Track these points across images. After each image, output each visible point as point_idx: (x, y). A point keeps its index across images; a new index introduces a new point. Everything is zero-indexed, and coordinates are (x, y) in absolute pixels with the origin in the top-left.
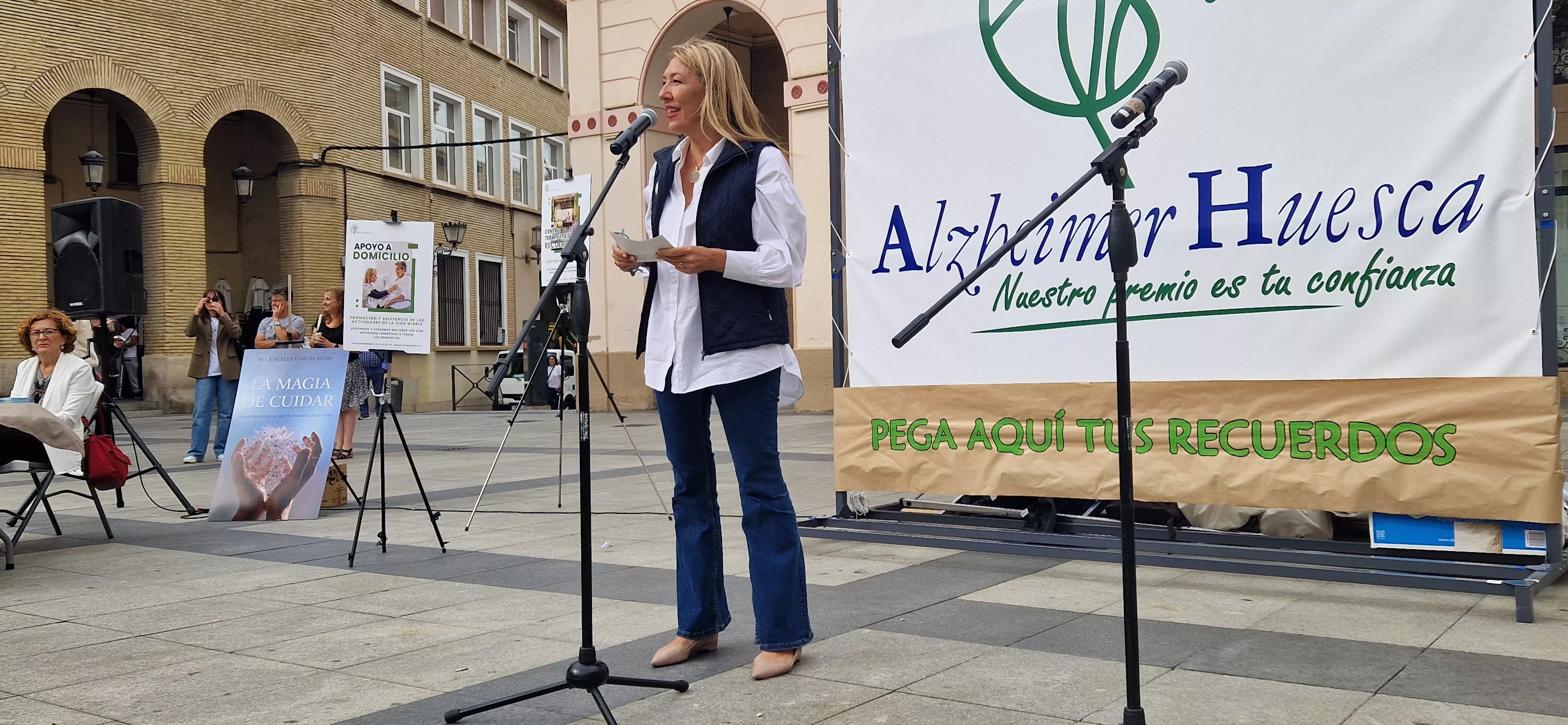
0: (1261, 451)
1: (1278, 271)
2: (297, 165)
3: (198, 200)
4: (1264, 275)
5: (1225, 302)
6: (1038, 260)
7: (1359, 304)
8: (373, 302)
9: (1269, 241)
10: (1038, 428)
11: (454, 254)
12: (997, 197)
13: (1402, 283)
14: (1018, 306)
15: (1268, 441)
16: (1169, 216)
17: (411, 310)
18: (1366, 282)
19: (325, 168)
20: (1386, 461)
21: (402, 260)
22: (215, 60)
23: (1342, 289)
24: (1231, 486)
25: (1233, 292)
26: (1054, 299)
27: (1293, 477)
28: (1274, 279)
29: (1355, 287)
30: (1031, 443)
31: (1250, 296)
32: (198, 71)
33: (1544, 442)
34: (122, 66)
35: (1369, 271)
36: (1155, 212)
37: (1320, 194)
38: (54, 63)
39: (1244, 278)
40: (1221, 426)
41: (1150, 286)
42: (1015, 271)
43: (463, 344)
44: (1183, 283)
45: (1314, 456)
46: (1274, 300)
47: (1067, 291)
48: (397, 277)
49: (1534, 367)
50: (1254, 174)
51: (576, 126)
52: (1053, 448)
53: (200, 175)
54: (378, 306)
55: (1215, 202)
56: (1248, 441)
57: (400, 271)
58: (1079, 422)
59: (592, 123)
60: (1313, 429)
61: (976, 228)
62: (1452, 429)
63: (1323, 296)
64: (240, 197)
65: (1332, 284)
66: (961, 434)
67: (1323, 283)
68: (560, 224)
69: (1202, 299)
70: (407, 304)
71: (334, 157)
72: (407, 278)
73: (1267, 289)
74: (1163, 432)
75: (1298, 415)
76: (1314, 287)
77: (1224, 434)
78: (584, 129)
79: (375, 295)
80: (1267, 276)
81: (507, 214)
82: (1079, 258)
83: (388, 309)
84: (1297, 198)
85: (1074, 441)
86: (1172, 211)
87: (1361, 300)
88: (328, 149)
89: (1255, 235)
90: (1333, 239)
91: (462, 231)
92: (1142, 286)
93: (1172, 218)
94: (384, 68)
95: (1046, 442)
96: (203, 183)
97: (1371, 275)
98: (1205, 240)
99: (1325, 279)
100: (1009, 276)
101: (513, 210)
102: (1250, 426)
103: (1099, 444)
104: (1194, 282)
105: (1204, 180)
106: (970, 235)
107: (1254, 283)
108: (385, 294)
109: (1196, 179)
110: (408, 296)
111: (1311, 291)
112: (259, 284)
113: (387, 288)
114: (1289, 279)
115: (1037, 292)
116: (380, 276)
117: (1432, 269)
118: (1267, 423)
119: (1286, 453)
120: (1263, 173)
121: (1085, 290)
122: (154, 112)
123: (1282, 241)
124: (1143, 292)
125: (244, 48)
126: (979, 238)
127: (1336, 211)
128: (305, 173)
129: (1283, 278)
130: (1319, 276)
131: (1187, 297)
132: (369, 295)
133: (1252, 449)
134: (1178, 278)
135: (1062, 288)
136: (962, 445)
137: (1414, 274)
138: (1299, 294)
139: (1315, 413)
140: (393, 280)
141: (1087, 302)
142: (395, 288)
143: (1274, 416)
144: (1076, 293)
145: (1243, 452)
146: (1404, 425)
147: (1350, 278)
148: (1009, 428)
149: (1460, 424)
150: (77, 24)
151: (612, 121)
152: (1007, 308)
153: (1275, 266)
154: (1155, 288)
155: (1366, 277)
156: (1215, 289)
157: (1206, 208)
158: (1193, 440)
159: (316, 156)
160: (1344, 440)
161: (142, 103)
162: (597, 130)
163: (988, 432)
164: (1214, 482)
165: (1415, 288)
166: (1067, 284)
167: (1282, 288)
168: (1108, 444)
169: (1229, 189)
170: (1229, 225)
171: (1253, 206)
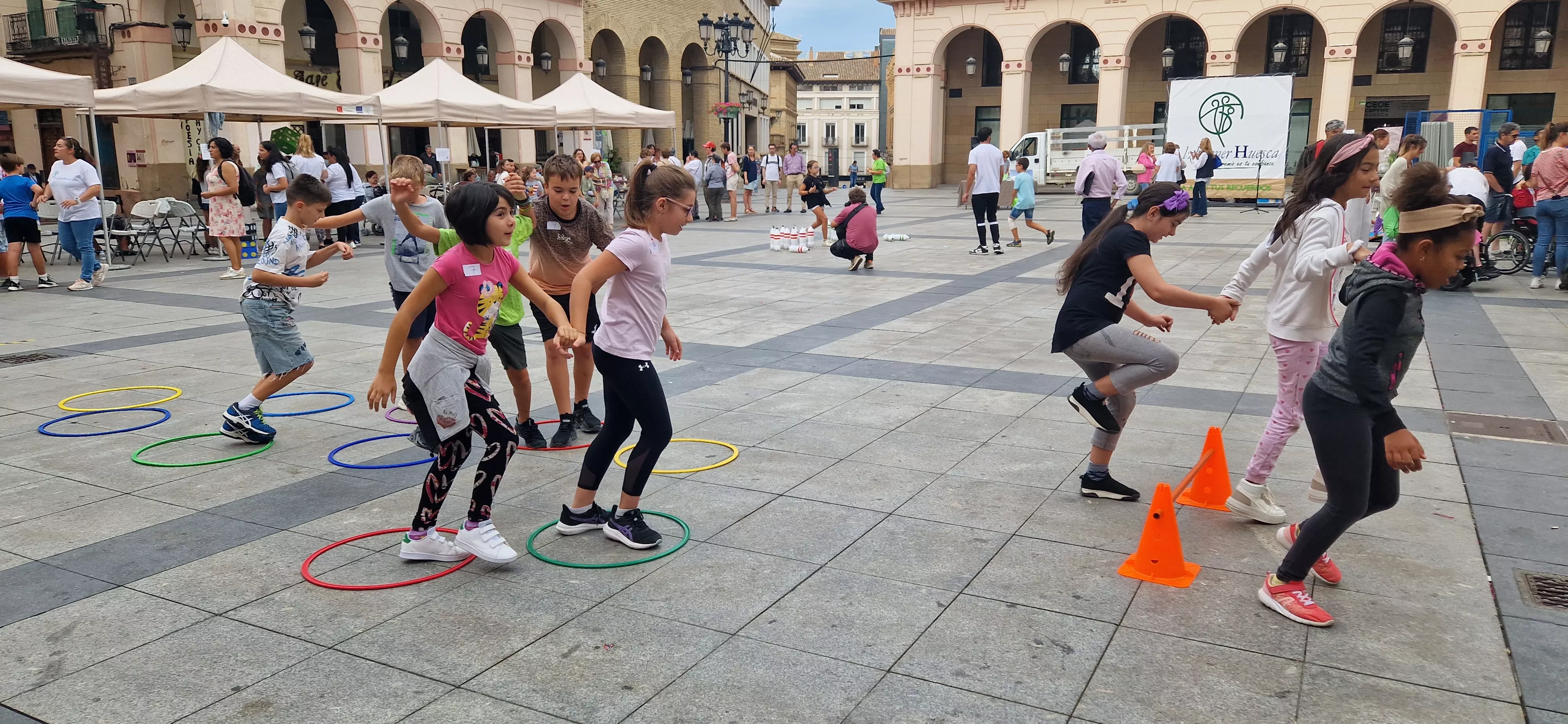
7: (1258, 168)
23: (1257, 165)
37: (1256, 151)
49: (1283, 177)
50: (1246, 147)
51: (900, 70)
53: (680, 75)
59: (908, 70)
62: (1271, 185)
63: (1254, 166)
73: (1246, 165)
78: (904, 72)
84: (1251, 150)
89: (1245, 156)
98: (1237, 157)
109: (1236, 147)
117: (1270, 163)
127: (1258, 153)
130: (1254, 163)
138: (1251, 166)
146: (1264, 185)
151: (918, 70)
155: (1259, 163)
160: (1254, 187)
162: (910, 73)
165: (1268, 166)
168: (1216, 189)
169: (1241, 149)
170: (1241, 155)
171: (1245, 152)
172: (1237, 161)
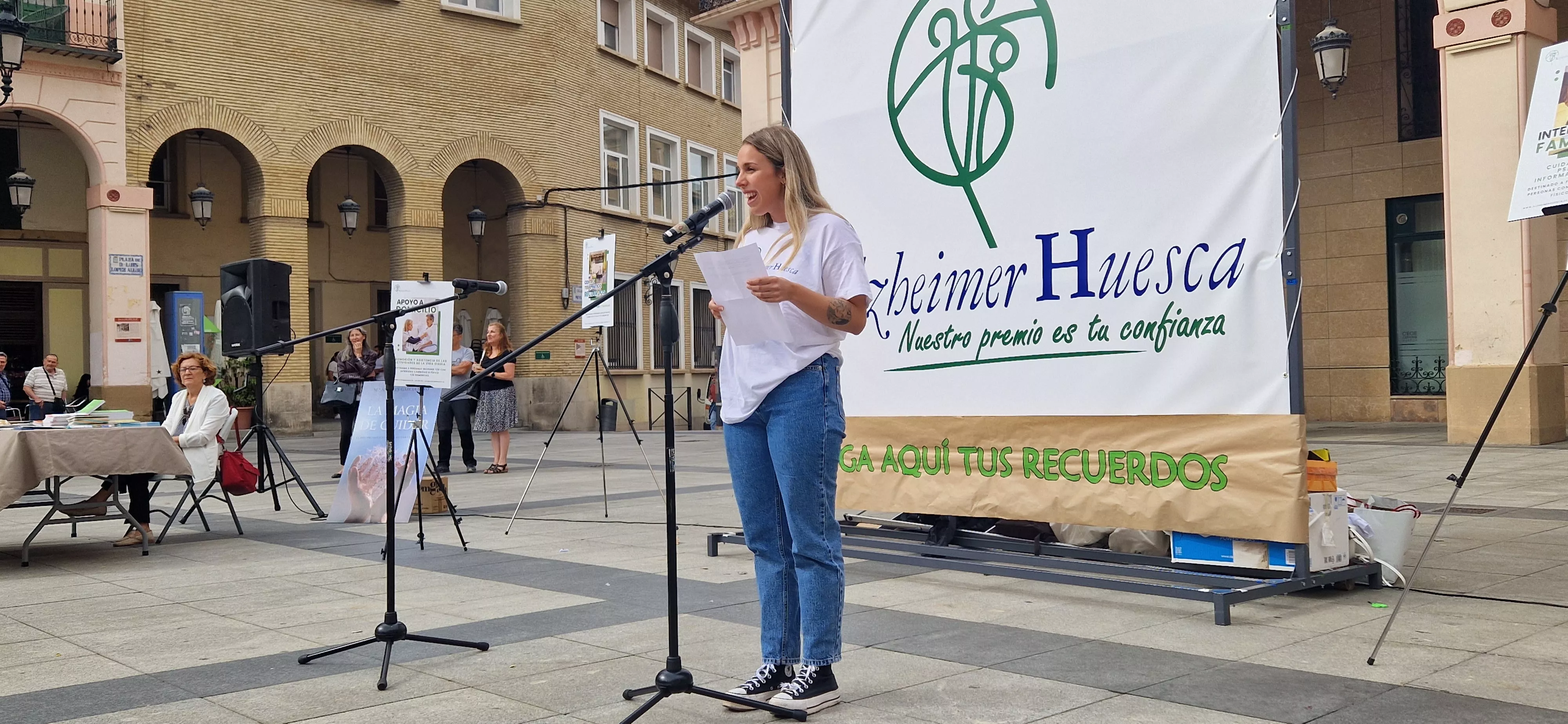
0: (1088, 476)
1: (1100, 321)
4: (1090, 324)
5: (1062, 347)
6: (930, 309)
7: (1158, 350)
8: (410, 347)
9: (1092, 294)
10: (931, 453)
12: (901, 254)
13: (1188, 332)
14: (917, 348)
15: (1094, 468)
16: (1022, 271)
17: (437, 353)
18: (1162, 330)
19: (548, 208)
20: (1177, 486)
21: (431, 313)
23: (1145, 336)
24: (1067, 506)
25: (1068, 338)
26: (942, 342)
27: (1110, 500)
28: (1097, 327)
29: (1154, 336)
30: (926, 467)
31: (1080, 342)
33: (1291, 471)
35: (1164, 321)
36: (1012, 268)
37: (1129, 254)
38: (317, 125)
39: (1075, 326)
40: (1060, 454)
41: (1009, 332)
42: (914, 318)
44: (1032, 330)
45: (1126, 481)
46: (1098, 345)
47: (951, 336)
48: (427, 326)
49: (1284, 406)
50: (1082, 236)
52: (942, 471)
53: (438, 218)
54: (414, 350)
55: (1054, 260)
56: (1079, 468)
57: (429, 322)
58: (960, 449)
60: (1126, 458)
61: (887, 281)
62: (1223, 459)
63: (1130, 343)
65: (1137, 332)
66: (877, 459)
67: (1131, 331)
68: (595, 276)
69: (1046, 345)
70: (434, 348)
71: (556, 198)
72: (435, 327)
73: (1092, 336)
74: (1018, 459)
75: (1115, 445)
76: (1125, 335)
77: (1062, 461)
79: (412, 341)
80: (1092, 324)
82: (959, 308)
83: (421, 352)
84: (1112, 258)
85: (957, 466)
86: (1024, 268)
87: (1159, 347)
88: (550, 191)
89: (1083, 290)
90: (1139, 293)
92: (1003, 332)
93: (1024, 274)
94: (603, 115)
95: (937, 466)
96: (441, 225)
97: (1166, 325)
98: (1048, 294)
99: (1132, 328)
100: (910, 323)
102: (1081, 455)
103: (974, 468)
104: (1040, 329)
105: (1046, 240)
106: (881, 286)
107: (1083, 330)
108: (419, 340)
109: (1041, 240)
110: (435, 342)
111: (1123, 338)
113: (419, 336)
114: (1107, 327)
115: (930, 337)
116: (415, 326)
117: (1210, 319)
118: (1094, 452)
119: (1106, 479)
120: (1089, 235)
121: (963, 335)
122: (399, 166)
123: (1102, 295)
124: (1004, 337)
126: (888, 288)
127: (1140, 269)
128: (529, 213)
129: (1103, 327)
130: (1128, 325)
131: (1035, 342)
132: (408, 341)
133: (1082, 475)
134: (1029, 326)
135: (947, 333)
136: (878, 468)
137: (1197, 324)
138: (1114, 342)
139: (1126, 444)
140: (425, 329)
141: (965, 346)
142: (426, 335)
144: (957, 338)
145: (1074, 477)
146: (1190, 455)
147: (1151, 327)
148: (910, 454)
149: (1231, 455)
152: (909, 349)
153: (1097, 316)
154: (1013, 334)
155: (1161, 326)
156: (1055, 335)
157: (1048, 266)
158: (1040, 467)
159: (540, 198)
160: (1147, 468)
161: (389, 158)
163: (896, 457)
164: (1055, 503)
165: (1197, 336)
166: (950, 330)
167: (1102, 335)
168: (981, 468)
169: (1064, 249)
170: (1064, 280)
171: (1081, 264)
172: (1048, 316)
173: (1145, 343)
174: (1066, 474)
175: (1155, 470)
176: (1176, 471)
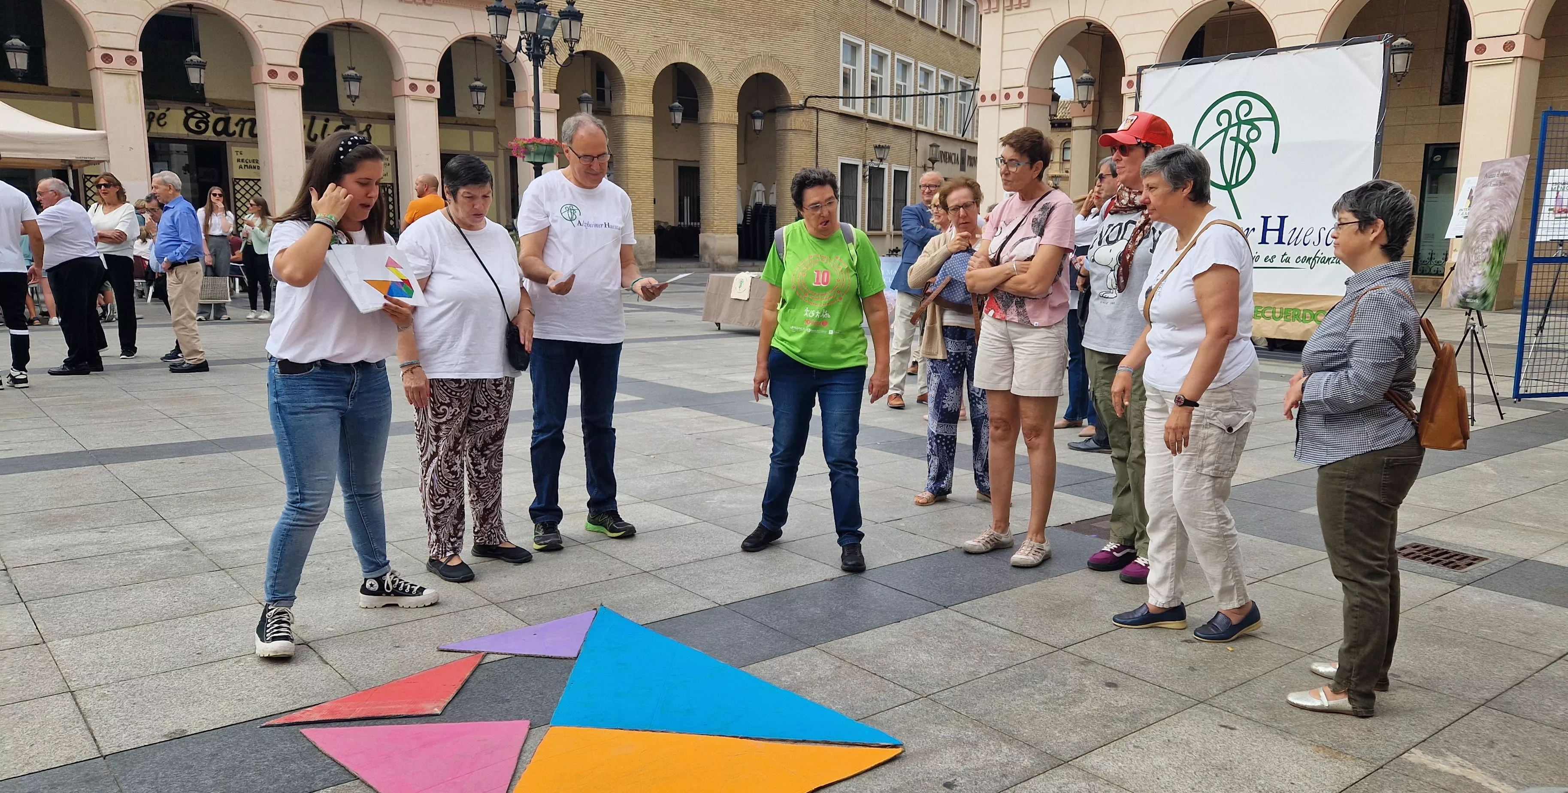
0: (1275, 318)
1: (1286, 255)
2: (789, 109)
3: (733, 134)
4: (1282, 256)
5: (1268, 264)
7: (1311, 268)
9: (1285, 243)
11: (881, 166)
13: (1325, 262)
15: (1277, 315)
18: (1314, 261)
19: (806, 110)
20: (1313, 323)
22: (745, 39)
23: (1306, 262)
24: (1264, 330)
25: (1271, 261)
27: (1283, 328)
28: (1285, 257)
29: (1311, 263)
31: (1277, 263)
32: (735, 47)
34: (694, 47)
35: (1315, 257)
37: (1303, 228)
38: (658, 47)
39: (1275, 256)
40: (1263, 309)
43: (881, 230)
45: (1292, 320)
46: (1285, 264)
50: (1283, 219)
51: (983, 98)
53: (734, 117)
55: (1268, 228)
56: (1271, 314)
59: (993, 97)
60: (1292, 311)
63: (1300, 264)
64: (755, 131)
65: (1303, 261)
67: (1300, 260)
69: (1262, 263)
71: (812, 102)
73: (1283, 260)
75: (1288, 306)
77: (1263, 312)
78: (988, 100)
81: (914, 135)
84: (1295, 229)
86: (1254, 229)
88: (809, 97)
89: (1280, 241)
90: (1305, 245)
91: (887, 150)
94: (843, 36)
96: (737, 122)
97: (1316, 259)
98: (1264, 241)
101: (918, 132)
102: (1272, 309)
105: (1266, 219)
107: (1278, 258)
109: (1263, 219)
111: (1296, 262)
112: (760, 187)
114: (1290, 257)
118: (1277, 308)
119: (1283, 319)
120: (1285, 219)
122: (711, 77)
123: (1289, 244)
125: (762, 30)
127: (1307, 235)
128: (794, 113)
129: (1288, 257)
130: (1299, 257)
133: (1272, 318)
137: (1329, 259)
138: (1293, 263)
139: (1293, 305)
143: (1280, 306)
145: (1269, 318)
147: (1309, 259)
150: (670, 21)
151: (1007, 96)
153: (1286, 252)
155: (1314, 259)
156: (1265, 259)
157: (1265, 230)
159: (801, 102)
160: (1301, 315)
161: (704, 71)
162: (996, 102)
165: (1330, 264)
167: (1287, 260)
169: (1274, 223)
170: (1272, 236)
171: (1281, 230)
172: (1263, 251)
173: (1307, 265)
174: (1264, 317)
175: (1304, 316)
176: (1313, 317)
